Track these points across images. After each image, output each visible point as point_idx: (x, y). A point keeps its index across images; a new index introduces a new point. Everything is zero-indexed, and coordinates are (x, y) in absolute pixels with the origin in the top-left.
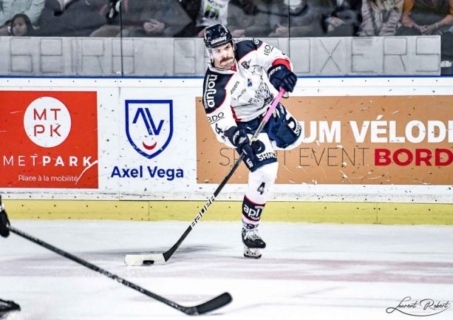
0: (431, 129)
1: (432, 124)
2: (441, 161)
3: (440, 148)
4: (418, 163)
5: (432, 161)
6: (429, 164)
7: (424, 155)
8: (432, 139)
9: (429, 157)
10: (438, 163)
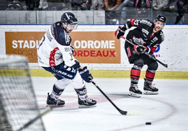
0: (82, 44)
1: (83, 42)
2: (86, 55)
3: (85, 50)
4: (78, 56)
5: (83, 55)
6: (82, 56)
7: (80, 53)
8: (83, 47)
9: (82, 53)
10: (85, 56)
